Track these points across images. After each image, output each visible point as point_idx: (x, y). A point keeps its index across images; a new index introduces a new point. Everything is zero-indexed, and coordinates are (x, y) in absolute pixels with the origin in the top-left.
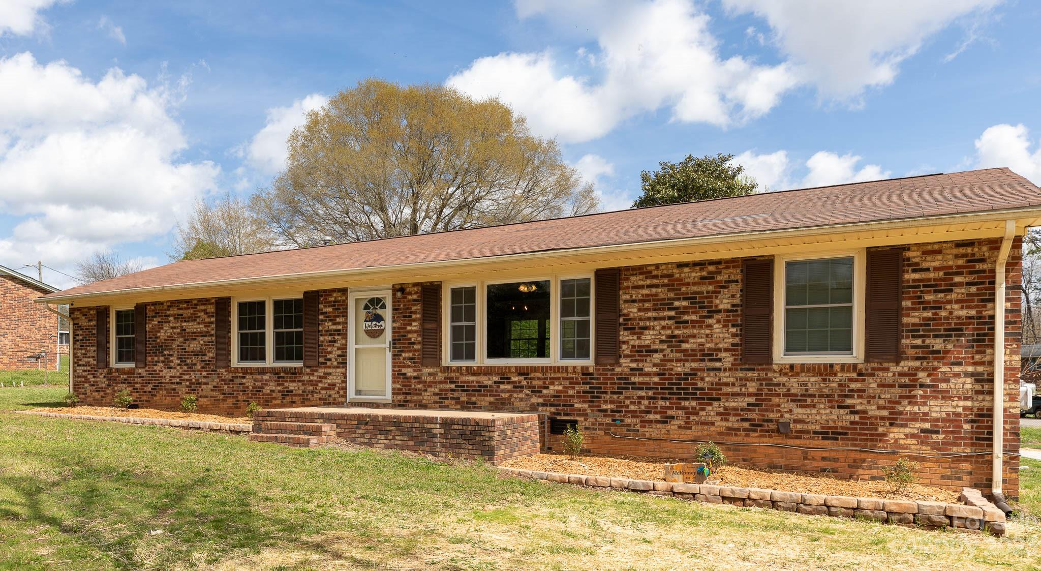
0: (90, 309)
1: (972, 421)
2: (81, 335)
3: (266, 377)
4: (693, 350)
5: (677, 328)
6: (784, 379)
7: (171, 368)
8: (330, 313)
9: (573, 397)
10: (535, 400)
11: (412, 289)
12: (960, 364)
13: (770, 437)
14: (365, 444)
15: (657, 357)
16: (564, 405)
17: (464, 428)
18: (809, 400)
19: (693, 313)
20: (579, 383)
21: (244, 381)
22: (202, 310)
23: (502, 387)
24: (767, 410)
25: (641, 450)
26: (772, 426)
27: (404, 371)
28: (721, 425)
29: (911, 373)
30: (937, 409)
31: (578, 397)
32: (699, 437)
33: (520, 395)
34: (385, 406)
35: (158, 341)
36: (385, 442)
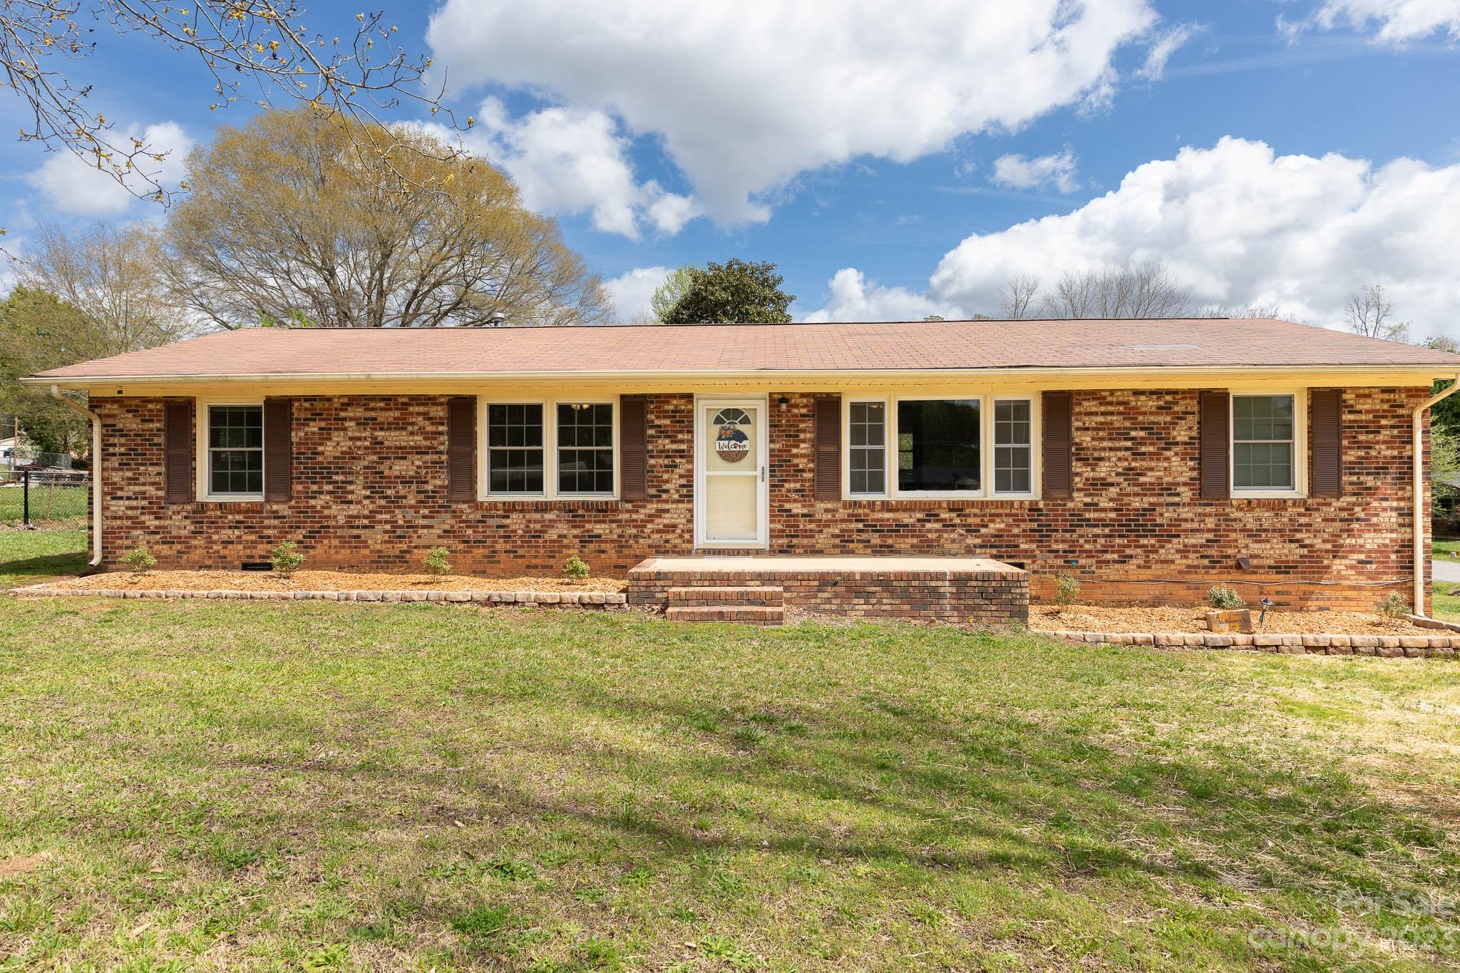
0: (146, 400)
1: (1398, 552)
2: (122, 445)
3: (548, 516)
4: (1151, 484)
5: (1134, 460)
6: (1240, 514)
7: (351, 502)
8: (666, 426)
9: (1017, 536)
10: (971, 541)
11: (799, 401)
12: (1387, 499)
13: (1229, 573)
14: (832, 611)
15: (1113, 491)
16: (1007, 546)
18: (1263, 535)
19: (1151, 444)
20: (1025, 521)
21: (507, 521)
22: (419, 414)
23: (928, 526)
24: (1225, 546)
25: (1098, 594)
26: (1231, 562)
27: (787, 506)
28: (1181, 563)
29: (1349, 509)
30: (1371, 541)
31: (1024, 536)
32: (1159, 576)
33: (952, 536)
34: (758, 553)
35: (320, 459)
36: (865, 607)
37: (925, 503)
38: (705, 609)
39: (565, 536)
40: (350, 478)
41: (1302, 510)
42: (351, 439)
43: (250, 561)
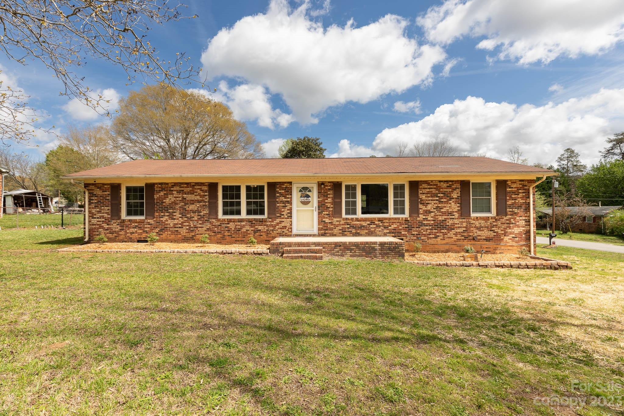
0: (104, 184)
1: (525, 234)
2: (96, 200)
3: (243, 223)
4: (445, 212)
5: (439, 204)
6: (474, 222)
7: (175, 219)
8: (283, 193)
9: (401, 229)
10: (385, 231)
11: (328, 184)
12: (521, 217)
13: (471, 241)
14: (339, 255)
15: (433, 214)
16: (398, 233)
17: (391, 246)
18: (482, 229)
19: (445, 199)
20: (403, 224)
21: (228, 225)
22: (198, 189)
23: (371, 226)
24: (469, 232)
25: (428, 249)
26: (471, 238)
27: (324, 220)
28: (455, 238)
29: (509, 220)
30: (516, 230)
31: (403, 229)
32: (447, 243)
33: (379, 229)
34: (314, 236)
35: (164, 204)
36: (350, 254)
37: (370, 218)
38: (296, 255)
39: (248, 230)
40: (175, 211)
41: (494, 220)
42: (175, 197)
43: (140, 239)
